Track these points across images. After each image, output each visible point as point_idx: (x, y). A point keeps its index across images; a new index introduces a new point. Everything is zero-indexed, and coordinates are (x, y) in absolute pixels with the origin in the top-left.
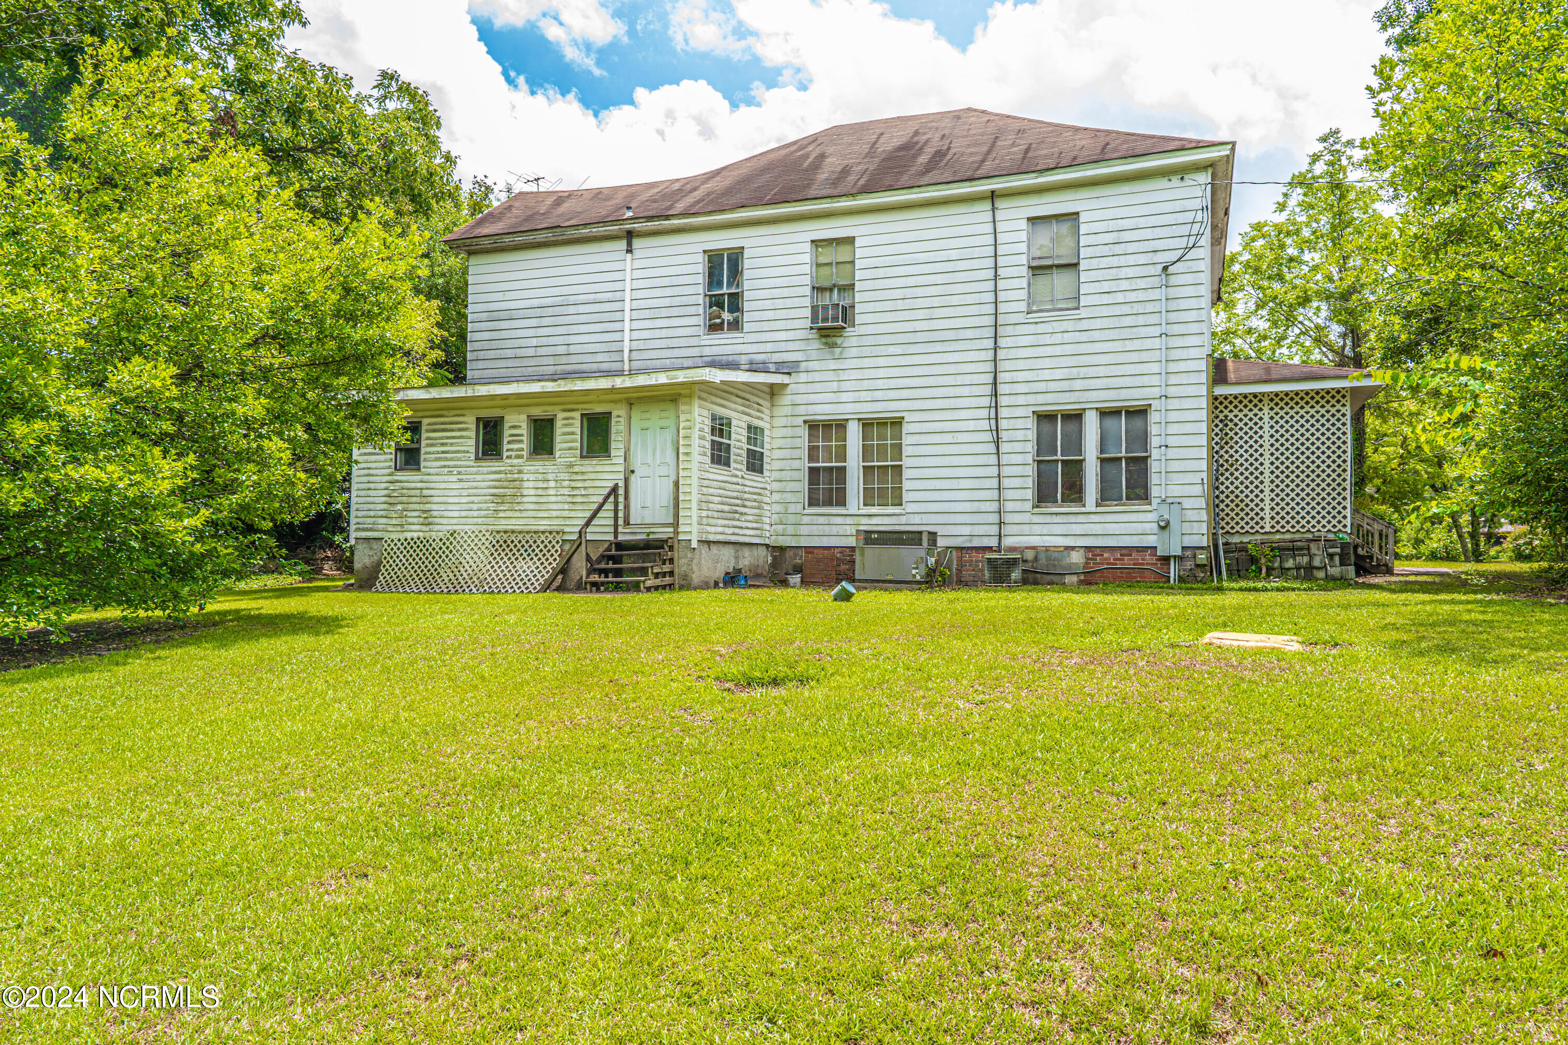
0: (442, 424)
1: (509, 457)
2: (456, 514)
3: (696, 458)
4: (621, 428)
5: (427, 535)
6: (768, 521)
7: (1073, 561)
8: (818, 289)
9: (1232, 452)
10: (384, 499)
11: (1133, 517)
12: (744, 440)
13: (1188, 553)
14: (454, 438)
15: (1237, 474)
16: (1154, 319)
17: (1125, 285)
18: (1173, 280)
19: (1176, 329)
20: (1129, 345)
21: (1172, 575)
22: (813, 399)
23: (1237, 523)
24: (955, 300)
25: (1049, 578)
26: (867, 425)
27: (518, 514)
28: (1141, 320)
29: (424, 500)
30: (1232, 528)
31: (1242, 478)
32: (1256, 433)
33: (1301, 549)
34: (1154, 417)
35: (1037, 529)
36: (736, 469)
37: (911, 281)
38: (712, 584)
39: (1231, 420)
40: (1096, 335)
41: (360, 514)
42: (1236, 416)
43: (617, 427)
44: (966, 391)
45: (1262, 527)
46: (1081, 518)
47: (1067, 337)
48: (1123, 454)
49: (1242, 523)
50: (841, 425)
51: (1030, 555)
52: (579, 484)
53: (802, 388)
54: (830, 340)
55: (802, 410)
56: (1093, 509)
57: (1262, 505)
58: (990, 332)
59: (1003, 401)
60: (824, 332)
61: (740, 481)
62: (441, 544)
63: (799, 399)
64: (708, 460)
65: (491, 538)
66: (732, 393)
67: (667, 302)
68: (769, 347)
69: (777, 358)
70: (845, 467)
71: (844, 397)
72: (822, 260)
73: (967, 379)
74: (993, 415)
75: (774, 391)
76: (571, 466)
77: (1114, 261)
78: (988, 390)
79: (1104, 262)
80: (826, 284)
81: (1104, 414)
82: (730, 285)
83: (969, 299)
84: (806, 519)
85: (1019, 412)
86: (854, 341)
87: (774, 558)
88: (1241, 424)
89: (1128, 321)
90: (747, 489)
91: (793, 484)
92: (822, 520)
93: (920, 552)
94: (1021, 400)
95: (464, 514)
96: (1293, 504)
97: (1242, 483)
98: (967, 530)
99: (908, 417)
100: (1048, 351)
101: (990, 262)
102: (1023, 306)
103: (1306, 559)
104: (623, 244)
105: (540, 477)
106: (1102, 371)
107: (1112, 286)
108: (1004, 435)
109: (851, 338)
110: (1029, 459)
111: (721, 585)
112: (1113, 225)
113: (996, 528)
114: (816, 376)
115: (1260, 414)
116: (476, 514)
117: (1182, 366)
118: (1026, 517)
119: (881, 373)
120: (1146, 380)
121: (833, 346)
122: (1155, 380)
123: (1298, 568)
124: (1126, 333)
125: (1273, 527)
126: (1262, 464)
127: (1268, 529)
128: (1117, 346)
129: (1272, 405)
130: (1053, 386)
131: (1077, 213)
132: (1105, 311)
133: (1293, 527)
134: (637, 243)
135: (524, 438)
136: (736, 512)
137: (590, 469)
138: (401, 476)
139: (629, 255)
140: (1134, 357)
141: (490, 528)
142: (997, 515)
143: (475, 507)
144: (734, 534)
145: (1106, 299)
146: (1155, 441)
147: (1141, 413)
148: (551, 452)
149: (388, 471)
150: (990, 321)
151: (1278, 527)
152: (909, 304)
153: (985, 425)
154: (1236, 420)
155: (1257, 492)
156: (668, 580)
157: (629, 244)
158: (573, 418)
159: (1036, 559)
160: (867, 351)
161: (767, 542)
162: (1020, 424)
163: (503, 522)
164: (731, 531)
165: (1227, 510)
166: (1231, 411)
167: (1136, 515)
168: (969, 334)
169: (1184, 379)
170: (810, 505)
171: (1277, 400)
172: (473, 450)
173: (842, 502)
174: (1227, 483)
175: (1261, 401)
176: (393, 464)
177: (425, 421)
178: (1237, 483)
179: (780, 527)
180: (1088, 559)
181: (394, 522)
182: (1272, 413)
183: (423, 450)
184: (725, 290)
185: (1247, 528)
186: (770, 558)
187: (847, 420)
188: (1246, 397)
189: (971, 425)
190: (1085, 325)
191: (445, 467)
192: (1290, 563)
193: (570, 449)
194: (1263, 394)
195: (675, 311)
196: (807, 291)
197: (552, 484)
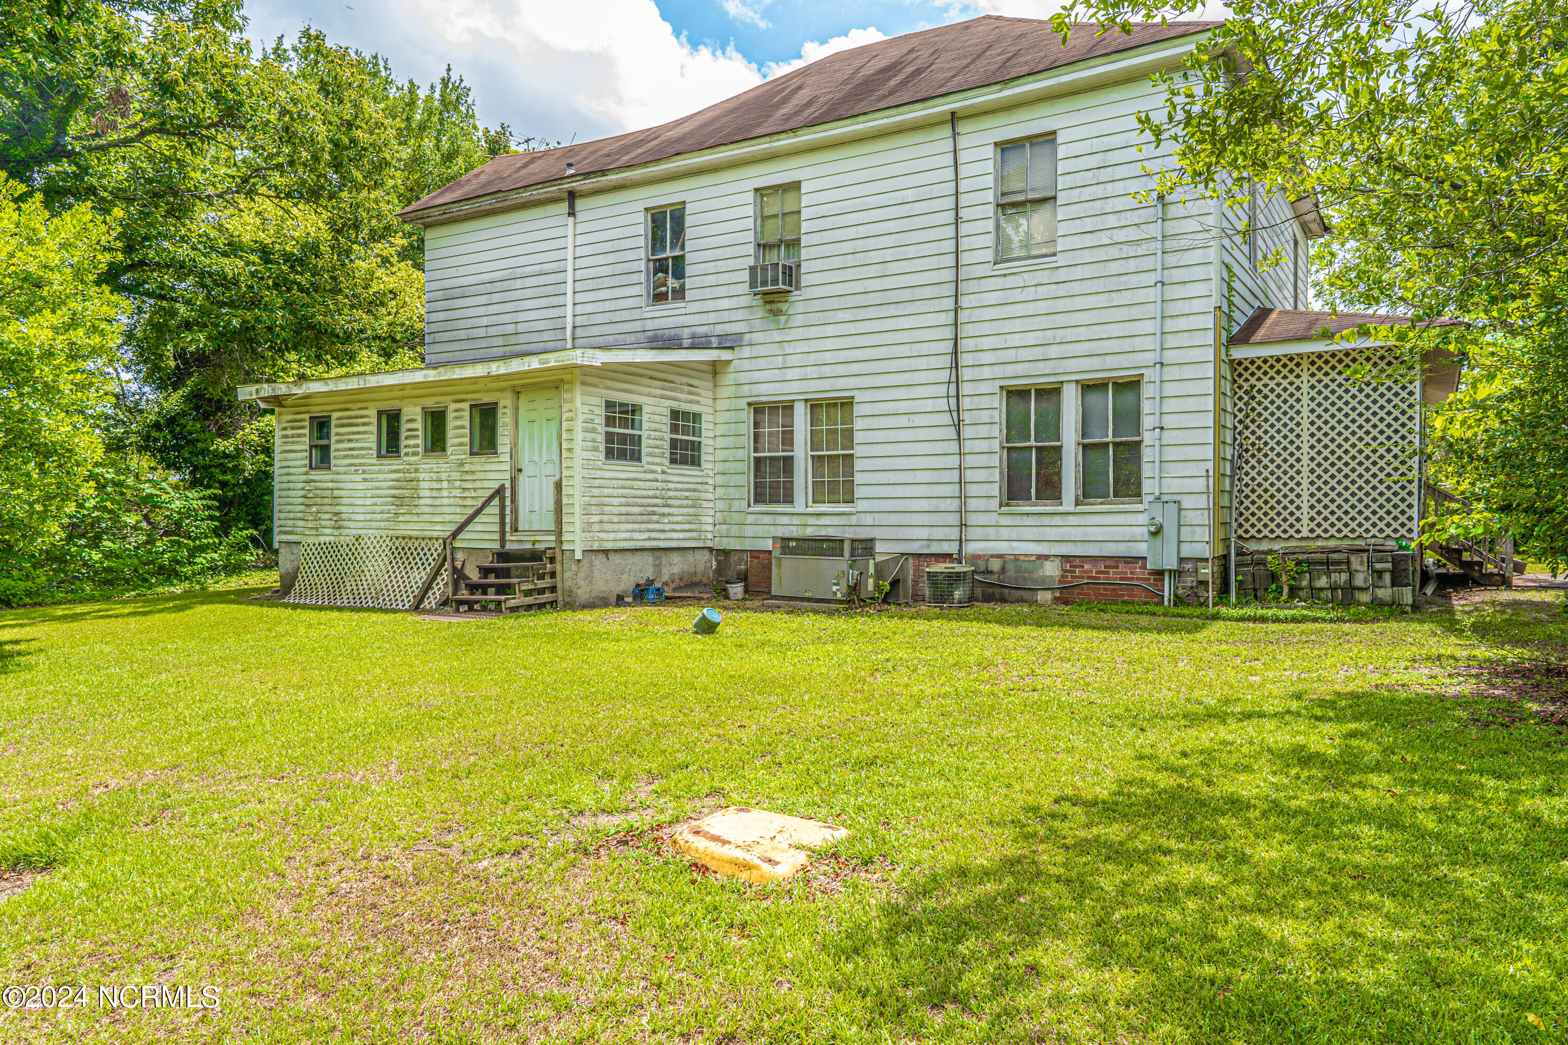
0: (349, 418)
1: (406, 454)
2: (361, 517)
3: (580, 455)
4: (507, 420)
5: (337, 539)
6: (710, 520)
7: (1048, 573)
8: (763, 247)
9: (1259, 432)
10: (301, 500)
11: (1120, 519)
12: (667, 428)
13: (1188, 566)
14: (358, 433)
15: (1266, 461)
16: (1147, 263)
17: (1112, 221)
18: (1173, 211)
19: (1176, 275)
20: (1117, 299)
21: (1166, 594)
22: (757, 376)
23: (1265, 526)
24: (911, 251)
25: (1018, 594)
26: (815, 406)
27: (415, 518)
28: (1132, 265)
29: (335, 501)
30: (1259, 531)
31: (1272, 467)
32: (1291, 407)
33: (1338, 563)
34: (1147, 391)
35: (1004, 533)
36: (648, 463)
37: (862, 231)
38: (613, 599)
39: (1259, 391)
40: (1076, 288)
41: (283, 515)
42: (1266, 386)
43: (504, 420)
44: (923, 363)
45: (1298, 531)
46: (1057, 520)
47: (1042, 291)
48: (1110, 438)
49: (1272, 526)
50: (788, 408)
51: (995, 565)
52: (469, 485)
53: (746, 365)
54: (774, 306)
55: (746, 390)
56: (1071, 508)
57: (1298, 502)
58: (949, 290)
59: (966, 374)
60: (769, 298)
61: (660, 477)
62: (347, 550)
63: (743, 378)
64: (602, 456)
65: (390, 544)
66: (642, 376)
67: (609, 270)
68: (712, 318)
69: (720, 329)
70: (792, 457)
71: (790, 374)
72: (768, 211)
73: (925, 348)
74: (953, 392)
75: (715, 369)
76: (462, 464)
77: (1099, 191)
78: (947, 361)
79: (1087, 193)
80: (772, 239)
81: (1088, 388)
82: (673, 246)
83: (927, 249)
84: (750, 519)
85: (985, 388)
86: (800, 307)
87: (719, 563)
88: (1272, 396)
89: (1115, 267)
90: (672, 486)
91: (737, 477)
92: (767, 519)
93: (841, 564)
94: (986, 372)
95: (368, 517)
96: (1339, 501)
97: (1272, 473)
98: (924, 533)
99: (859, 397)
100: (1018, 310)
101: (950, 203)
102: (989, 255)
103: (1344, 577)
104: (564, 207)
105: (434, 476)
106: (1083, 333)
107: (1097, 223)
108: (967, 417)
109: (797, 304)
110: (996, 445)
111: (629, 599)
112: (1098, 144)
113: (956, 530)
114: (761, 350)
115: (1298, 382)
116: (378, 517)
117: (1182, 323)
118: (992, 518)
119: (829, 344)
120: (1137, 343)
121: (777, 313)
122: (1149, 343)
123: (1333, 588)
124: (1113, 283)
125: (1312, 531)
126: (1298, 448)
127: (1305, 533)
128: (1102, 300)
129: (1313, 369)
130: (1024, 354)
131: (1054, 133)
132: (1088, 256)
133: (1339, 531)
134: (580, 204)
135: (420, 433)
136: (654, 514)
137: (479, 468)
138: (316, 475)
139: (571, 219)
140: (1123, 314)
141: (391, 533)
142: (958, 515)
143: (378, 509)
144: (649, 539)
145: (1088, 240)
146: (1148, 422)
147: (1131, 386)
148: (444, 449)
149: (304, 470)
150: (949, 275)
151: (1319, 531)
152: (860, 259)
153: (942, 404)
154: (1266, 391)
155: (1292, 484)
156: (548, 596)
157: (572, 206)
158: (462, 410)
159: (1003, 570)
160: (814, 318)
161: (709, 544)
162: (985, 402)
163: (403, 526)
164: (646, 535)
165: (1253, 509)
166: (1259, 379)
167: (1123, 516)
168: (927, 292)
169: (1185, 340)
170: (756, 502)
171: (1320, 363)
172: (374, 446)
173: (789, 499)
174: (1253, 473)
175: (1298, 365)
176: (307, 462)
177: (335, 415)
178: (1266, 473)
179: (724, 527)
180: (1065, 571)
181: (310, 525)
182: (1313, 381)
183: (333, 447)
184: (668, 253)
185: (1278, 532)
186: (714, 563)
187: (793, 401)
188: (1278, 360)
189: (929, 405)
190: (1062, 275)
191: (352, 465)
192: (1323, 582)
193: (461, 444)
194: (1300, 356)
195: (618, 281)
196: (751, 249)
197: (445, 485)
